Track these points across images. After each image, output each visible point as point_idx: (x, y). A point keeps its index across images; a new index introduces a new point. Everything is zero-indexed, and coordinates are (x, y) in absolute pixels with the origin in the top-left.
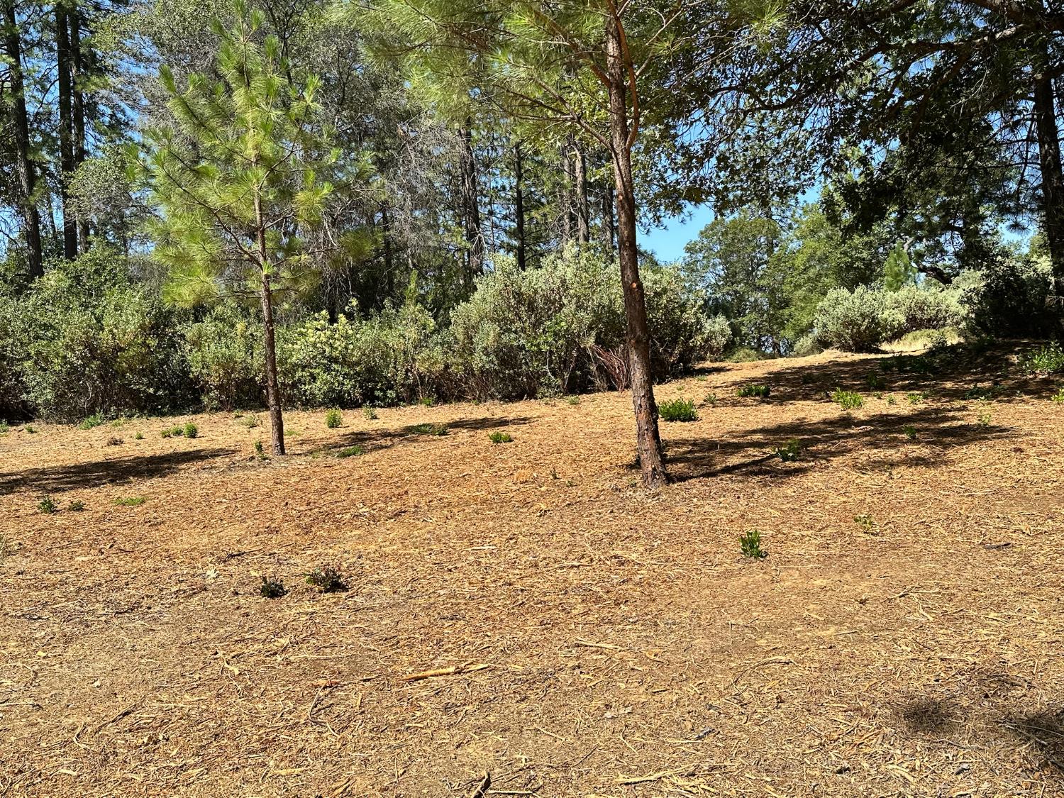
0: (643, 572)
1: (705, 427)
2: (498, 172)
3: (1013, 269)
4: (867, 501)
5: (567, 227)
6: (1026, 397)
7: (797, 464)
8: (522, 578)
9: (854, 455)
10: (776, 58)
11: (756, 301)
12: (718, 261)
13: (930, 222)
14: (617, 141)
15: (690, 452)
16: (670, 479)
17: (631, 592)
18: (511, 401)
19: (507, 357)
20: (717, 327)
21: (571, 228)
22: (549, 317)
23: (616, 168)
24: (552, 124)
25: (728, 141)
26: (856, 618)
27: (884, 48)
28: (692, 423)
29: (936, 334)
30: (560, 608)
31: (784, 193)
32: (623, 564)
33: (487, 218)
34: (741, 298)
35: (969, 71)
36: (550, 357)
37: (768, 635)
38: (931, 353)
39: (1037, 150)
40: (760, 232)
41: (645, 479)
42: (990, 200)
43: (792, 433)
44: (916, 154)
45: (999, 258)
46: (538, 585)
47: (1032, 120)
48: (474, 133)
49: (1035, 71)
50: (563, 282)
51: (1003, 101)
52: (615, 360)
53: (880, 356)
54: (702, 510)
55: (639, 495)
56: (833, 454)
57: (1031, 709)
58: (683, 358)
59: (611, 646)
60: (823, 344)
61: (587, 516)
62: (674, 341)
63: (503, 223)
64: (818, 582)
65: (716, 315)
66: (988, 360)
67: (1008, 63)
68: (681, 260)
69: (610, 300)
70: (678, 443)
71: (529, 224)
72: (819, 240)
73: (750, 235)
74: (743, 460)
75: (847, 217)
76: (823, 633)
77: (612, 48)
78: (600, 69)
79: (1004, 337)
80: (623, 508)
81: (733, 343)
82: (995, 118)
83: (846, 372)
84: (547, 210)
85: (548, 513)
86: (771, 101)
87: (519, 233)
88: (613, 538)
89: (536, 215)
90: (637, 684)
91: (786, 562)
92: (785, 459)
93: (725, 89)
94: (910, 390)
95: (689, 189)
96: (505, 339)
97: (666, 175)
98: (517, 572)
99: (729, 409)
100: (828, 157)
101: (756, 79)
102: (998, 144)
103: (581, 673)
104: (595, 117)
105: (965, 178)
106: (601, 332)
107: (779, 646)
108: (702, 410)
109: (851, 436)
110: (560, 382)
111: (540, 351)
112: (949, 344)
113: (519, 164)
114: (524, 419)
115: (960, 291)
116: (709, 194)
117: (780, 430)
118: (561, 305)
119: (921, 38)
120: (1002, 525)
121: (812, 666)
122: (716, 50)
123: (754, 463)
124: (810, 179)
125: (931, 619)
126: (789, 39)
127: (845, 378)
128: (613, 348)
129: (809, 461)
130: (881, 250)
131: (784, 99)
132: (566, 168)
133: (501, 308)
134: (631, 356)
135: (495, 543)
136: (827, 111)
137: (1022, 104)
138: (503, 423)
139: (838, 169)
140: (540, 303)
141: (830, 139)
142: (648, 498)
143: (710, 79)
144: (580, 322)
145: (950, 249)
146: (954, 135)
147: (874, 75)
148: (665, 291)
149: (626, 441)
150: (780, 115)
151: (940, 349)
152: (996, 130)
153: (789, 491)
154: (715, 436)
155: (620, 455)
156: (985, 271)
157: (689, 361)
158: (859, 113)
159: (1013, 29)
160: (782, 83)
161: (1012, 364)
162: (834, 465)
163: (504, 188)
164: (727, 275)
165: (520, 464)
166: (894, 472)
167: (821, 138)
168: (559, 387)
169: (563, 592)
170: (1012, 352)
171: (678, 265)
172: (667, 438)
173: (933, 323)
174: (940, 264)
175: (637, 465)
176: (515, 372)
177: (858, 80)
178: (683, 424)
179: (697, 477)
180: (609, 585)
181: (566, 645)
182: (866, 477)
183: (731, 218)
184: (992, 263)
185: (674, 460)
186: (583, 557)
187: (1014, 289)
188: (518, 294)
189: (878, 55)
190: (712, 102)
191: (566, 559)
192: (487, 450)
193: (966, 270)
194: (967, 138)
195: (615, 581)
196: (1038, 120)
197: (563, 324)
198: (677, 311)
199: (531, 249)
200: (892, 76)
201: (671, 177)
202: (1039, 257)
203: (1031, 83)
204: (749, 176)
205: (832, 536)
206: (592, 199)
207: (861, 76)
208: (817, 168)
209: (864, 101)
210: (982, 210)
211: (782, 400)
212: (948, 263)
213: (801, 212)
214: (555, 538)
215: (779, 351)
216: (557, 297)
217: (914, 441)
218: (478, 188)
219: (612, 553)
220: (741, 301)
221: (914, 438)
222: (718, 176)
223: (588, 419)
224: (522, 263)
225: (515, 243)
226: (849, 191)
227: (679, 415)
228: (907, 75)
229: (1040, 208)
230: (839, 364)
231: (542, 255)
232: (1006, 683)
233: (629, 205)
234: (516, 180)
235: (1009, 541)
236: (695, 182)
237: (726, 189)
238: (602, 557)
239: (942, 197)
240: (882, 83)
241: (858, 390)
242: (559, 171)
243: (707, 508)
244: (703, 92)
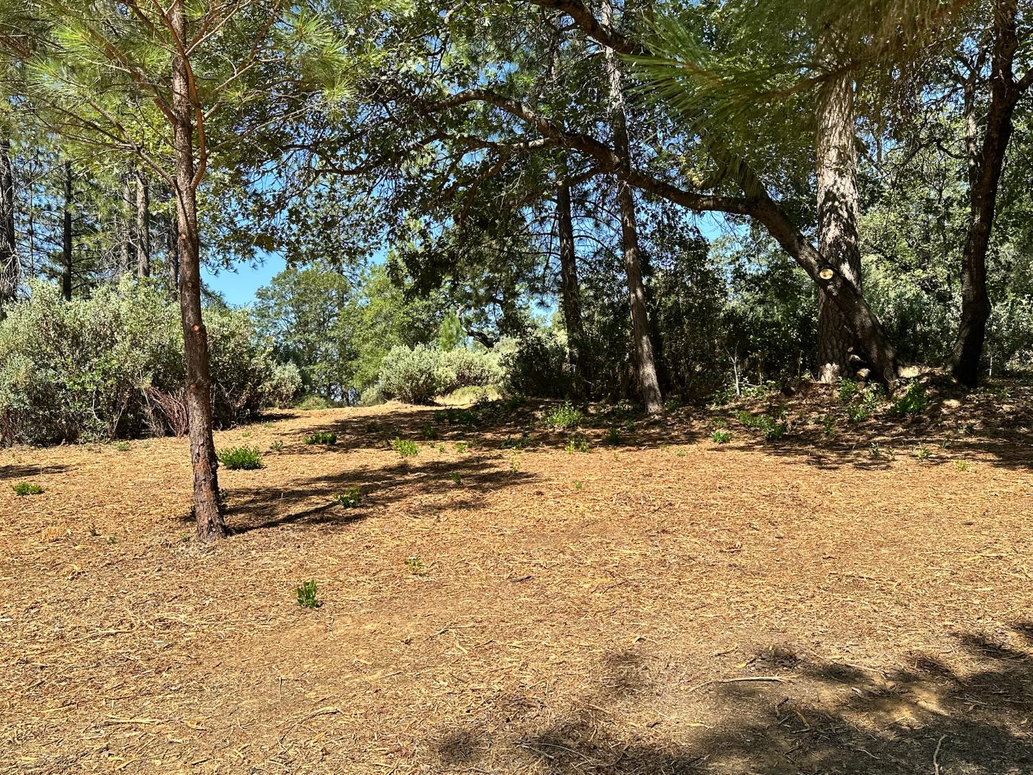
0: (190, 634)
1: (269, 475)
2: (42, 189)
3: (539, 339)
4: (418, 543)
5: (124, 258)
6: (546, 447)
7: (357, 511)
8: (42, 654)
9: (409, 500)
10: (348, 126)
11: (327, 350)
12: (290, 309)
13: (477, 294)
14: (181, 179)
15: (252, 501)
16: (227, 531)
17: (175, 657)
18: (46, 447)
19: (42, 396)
20: (287, 374)
21: (129, 260)
22: (97, 353)
23: (179, 206)
24: (108, 150)
25: (300, 195)
26: (401, 659)
27: (441, 136)
28: (257, 470)
29: (479, 390)
30: (89, 684)
31: (353, 253)
32: (168, 627)
33: (25, 238)
34: (312, 347)
35: (509, 169)
36: (97, 397)
37: (318, 687)
38: (476, 408)
39: (558, 244)
40: (332, 286)
41: (200, 532)
42: (524, 280)
43: (354, 480)
44: (467, 233)
45: (529, 329)
46: (63, 660)
47: (555, 218)
48: (13, 143)
49: (557, 178)
50: (117, 317)
51: (533, 198)
52: (172, 403)
53: (434, 408)
54: (261, 562)
55: (193, 550)
56: (390, 500)
57: (542, 727)
58: (251, 404)
59: (148, 720)
60: (387, 395)
61: (130, 576)
62: (242, 386)
63: (45, 246)
64: (368, 627)
65: (286, 361)
66: (519, 415)
67: (538, 169)
68: (252, 305)
69: (171, 340)
70: (238, 493)
71: (79, 250)
72: (385, 299)
73: (322, 287)
74: (306, 509)
75: (409, 282)
76: (370, 678)
77: (178, 84)
78: (164, 102)
79: (533, 396)
80: (173, 565)
81: (303, 390)
82: (528, 212)
83: (406, 423)
84: (100, 236)
85: (83, 575)
86: (341, 166)
87: (66, 257)
88: (158, 600)
89: (87, 242)
90: (174, 758)
91: (339, 610)
92: (347, 506)
93: (296, 146)
94: (459, 439)
95: (260, 237)
96: (40, 375)
97: (236, 219)
98: (35, 647)
99: (295, 457)
100: (393, 225)
101: (328, 142)
102: (529, 234)
103: (110, 755)
104: (160, 150)
105: (505, 260)
106: (160, 373)
107: (327, 696)
108: (268, 457)
109: (406, 482)
110: (107, 426)
111: (84, 391)
112: (490, 400)
113: (69, 184)
114: (61, 467)
115: (499, 355)
116: (280, 244)
117: (343, 477)
118: (112, 341)
119: (472, 133)
120: (525, 560)
121: (358, 712)
122: (290, 107)
123: (317, 511)
124: (377, 243)
125: (466, 652)
126: (359, 111)
127: (404, 428)
128: (172, 390)
129: (368, 507)
130: (438, 313)
131: (353, 167)
132: (126, 196)
133: (37, 340)
134: (190, 402)
135: (11, 614)
136: (392, 184)
137: (548, 204)
138: (32, 471)
139: (402, 238)
140: (87, 337)
141: (395, 210)
142: (202, 553)
143: (283, 134)
144: (135, 361)
145: (492, 318)
146: (497, 221)
147: (433, 159)
148: (233, 334)
149: (182, 491)
150: (351, 180)
151: (483, 404)
152: (528, 222)
153: (348, 538)
154: (279, 484)
155: (174, 506)
156: (519, 340)
157: (257, 406)
158: (421, 190)
159: (542, 141)
160: (352, 150)
161: (538, 419)
162: (391, 510)
163: (49, 208)
164: (299, 323)
165: (50, 519)
166: (441, 516)
167: (387, 207)
168: (106, 431)
169: (94, 665)
170: (537, 409)
171: (248, 309)
172: (228, 488)
173: (478, 381)
174: (485, 331)
175: (191, 517)
176: (51, 413)
177: (419, 161)
178: (246, 472)
179: (257, 528)
180: (150, 652)
181: (93, 725)
182: (417, 521)
183: (304, 269)
184: (524, 334)
185: (233, 511)
186: (122, 623)
187: (540, 356)
188: (60, 327)
189: (437, 142)
190: (285, 156)
191: (101, 626)
192: (9, 504)
193: (504, 337)
194: (506, 226)
195: (158, 646)
196: (559, 219)
197: (114, 362)
198: (245, 355)
199: (80, 277)
200: (448, 162)
201: (242, 223)
202: (559, 330)
203: (554, 188)
204: (320, 233)
205: (384, 579)
206: (155, 232)
207: (422, 157)
208: (383, 234)
209: (425, 180)
210: (517, 287)
211: (347, 447)
212: (491, 329)
213: (369, 272)
214: (88, 604)
215: (347, 400)
216: (108, 332)
217: (459, 486)
218: (15, 204)
219: (157, 616)
220: (313, 350)
221: (459, 483)
222: (290, 228)
223: (140, 467)
224: (67, 291)
225: (61, 269)
226: (411, 259)
227: (243, 463)
228: (460, 163)
229: (560, 291)
230: (400, 415)
231: (93, 285)
232: (524, 705)
233: (193, 245)
234: (64, 201)
235: (531, 574)
236: (267, 230)
237: (298, 241)
238: (144, 621)
239: (486, 273)
240: (440, 168)
241: (415, 439)
242: (117, 198)
243: (267, 560)
244: (276, 145)
